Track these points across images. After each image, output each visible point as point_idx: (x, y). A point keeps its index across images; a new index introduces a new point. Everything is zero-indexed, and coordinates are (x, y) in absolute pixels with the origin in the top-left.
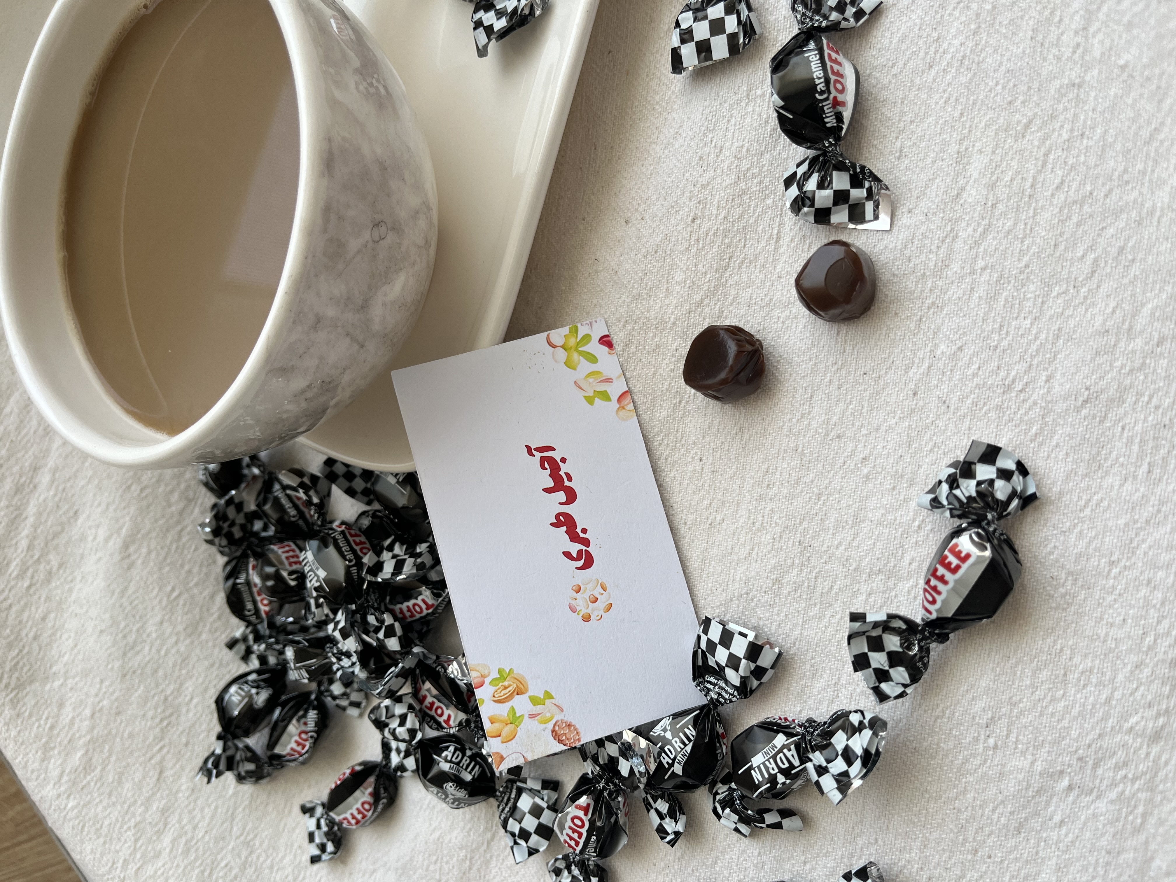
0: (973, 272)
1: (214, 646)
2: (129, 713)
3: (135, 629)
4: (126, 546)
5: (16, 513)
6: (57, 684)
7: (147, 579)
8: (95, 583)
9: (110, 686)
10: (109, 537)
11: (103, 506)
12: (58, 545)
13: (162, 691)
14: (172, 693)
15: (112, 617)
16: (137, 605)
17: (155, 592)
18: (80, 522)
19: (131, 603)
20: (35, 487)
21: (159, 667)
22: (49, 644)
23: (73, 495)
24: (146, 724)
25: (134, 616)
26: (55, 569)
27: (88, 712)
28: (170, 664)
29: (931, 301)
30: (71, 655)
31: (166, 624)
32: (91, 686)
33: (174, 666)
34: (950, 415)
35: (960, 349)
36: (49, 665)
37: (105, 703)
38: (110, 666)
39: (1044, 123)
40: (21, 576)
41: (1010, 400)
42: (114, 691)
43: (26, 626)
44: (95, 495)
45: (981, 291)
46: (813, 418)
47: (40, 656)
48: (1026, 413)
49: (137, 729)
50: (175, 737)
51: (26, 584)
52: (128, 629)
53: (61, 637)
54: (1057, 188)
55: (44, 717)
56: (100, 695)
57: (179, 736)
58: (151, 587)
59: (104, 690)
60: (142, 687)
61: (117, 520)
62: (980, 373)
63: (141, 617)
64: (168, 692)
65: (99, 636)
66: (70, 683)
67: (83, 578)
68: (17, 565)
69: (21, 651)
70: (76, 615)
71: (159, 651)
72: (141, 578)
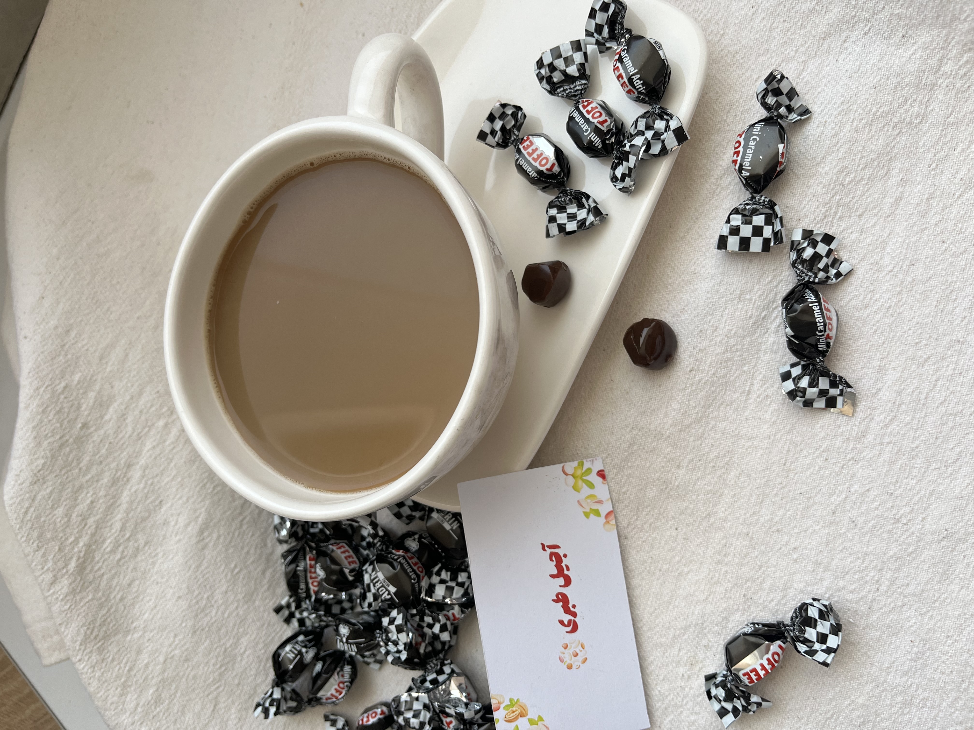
0: (881, 444)
1: (264, 611)
2: (196, 660)
3: (205, 596)
4: (201, 532)
5: (112, 501)
6: (136, 635)
7: (217, 558)
8: (175, 559)
9: (183, 639)
10: (189, 524)
11: (184, 499)
12: (145, 527)
13: (224, 644)
14: (231, 645)
15: (188, 587)
16: (208, 578)
17: (223, 568)
18: (163, 510)
19: (203, 576)
20: (128, 480)
21: (222, 626)
22: (133, 605)
23: (159, 489)
24: (208, 669)
25: (205, 586)
26: (141, 547)
27: (161, 659)
28: (231, 624)
29: (851, 456)
30: (150, 614)
31: (230, 593)
32: (165, 638)
33: (234, 625)
34: (856, 530)
35: (868, 490)
36: (130, 621)
37: (177, 652)
38: (184, 625)
39: (937, 362)
40: (113, 551)
41: (897, 528)
42: (185, 644)
43: (114, 590)
44: (177, 490)
45: (886, 456)
46: (762, 516)
47: (124, 614)
48: (907, 538)
49: (200, 673)
50: (230, 679)
51: (118, 556)
52: (200, 597)
53: (142, 600)
54: (941, 403)
55: (124, 662)
56: (173, 646)
57: (233, 679)
58: (219, 564)
59: (177, 642)
60: (208, 641)
61: (195, 511)
62: (880, 508)
63: (210, 588)
64: (228, 645)
65: (177, 601)
66: (148, 635)
67: (164, 554)
68: (111, 542)
69: (109, 610)
70: (157, 583)
71: (223, 614)
72: (212, 557)
